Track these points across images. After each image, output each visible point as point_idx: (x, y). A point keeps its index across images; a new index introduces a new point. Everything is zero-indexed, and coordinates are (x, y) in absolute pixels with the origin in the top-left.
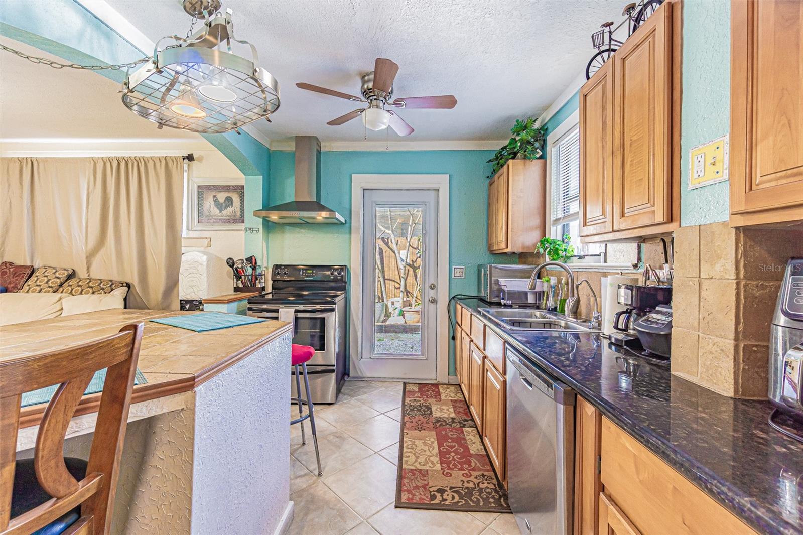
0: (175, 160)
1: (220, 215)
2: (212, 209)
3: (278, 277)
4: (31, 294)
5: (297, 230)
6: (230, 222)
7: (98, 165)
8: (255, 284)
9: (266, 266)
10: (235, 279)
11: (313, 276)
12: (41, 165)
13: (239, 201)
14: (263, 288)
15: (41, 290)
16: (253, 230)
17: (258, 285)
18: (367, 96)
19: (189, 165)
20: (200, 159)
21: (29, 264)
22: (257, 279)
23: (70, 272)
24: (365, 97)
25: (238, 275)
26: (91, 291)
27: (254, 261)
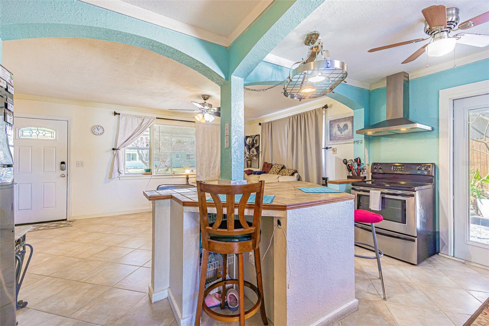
0: (319, 110)
1: (341, 135)
2: (337, 133)
3: (376, 171)
4: (271, 175)
5: (390, 139)
6: (346, 139)
7: (290, 119)
8: (360, 174)
9: (367, 163)
10: (348, 171)
11: (402, 171)
12: (274, 123)
13: (351, 125)
14: (365, 177)
15: (274, 173)
16: (358, 142)
17: (362, 175)
18: (430, 33)
19: (326, 111)
20: (331, 106)
21: (271, 163)
22: (361, 171)
23: (283, 166)
24: (429, 35)
25: (350, 169)
26: (289, 175)
27: (359, 161)
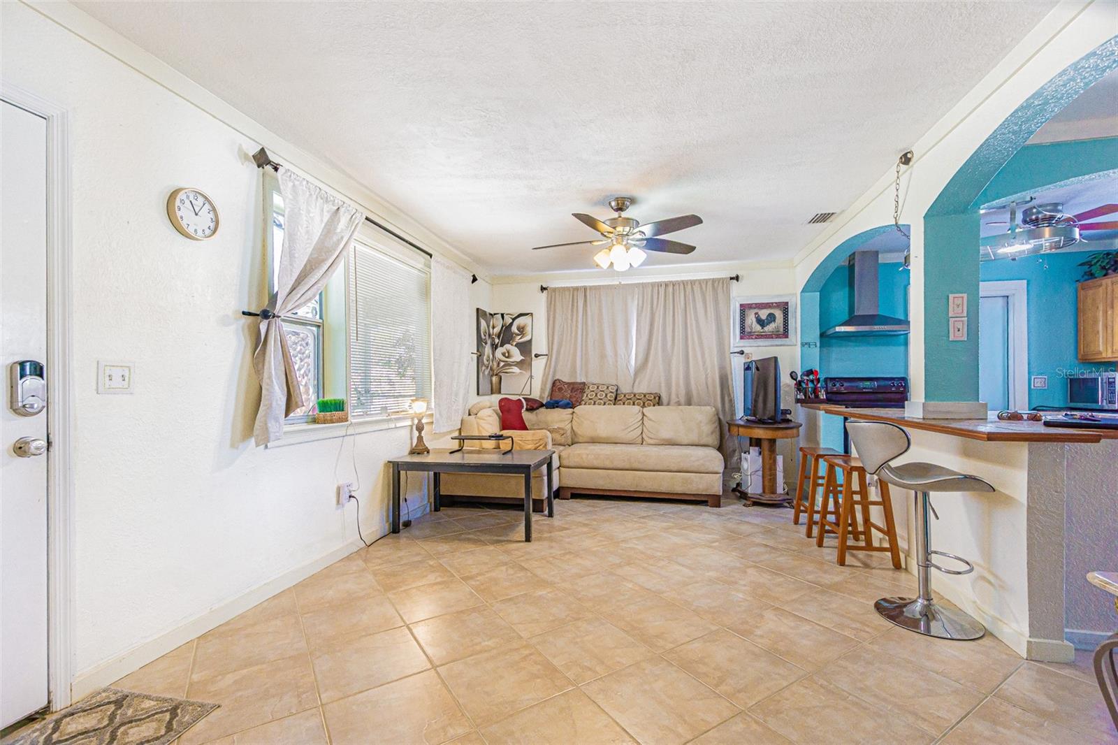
2: (753, 326)
3: (835, 389)
6: (772, 338)
7: (646, 290)
10: (797, 392)
13: (783, 316)
16: (810, 345)
20: (746, 278)
23: (616, 388)
